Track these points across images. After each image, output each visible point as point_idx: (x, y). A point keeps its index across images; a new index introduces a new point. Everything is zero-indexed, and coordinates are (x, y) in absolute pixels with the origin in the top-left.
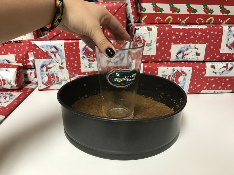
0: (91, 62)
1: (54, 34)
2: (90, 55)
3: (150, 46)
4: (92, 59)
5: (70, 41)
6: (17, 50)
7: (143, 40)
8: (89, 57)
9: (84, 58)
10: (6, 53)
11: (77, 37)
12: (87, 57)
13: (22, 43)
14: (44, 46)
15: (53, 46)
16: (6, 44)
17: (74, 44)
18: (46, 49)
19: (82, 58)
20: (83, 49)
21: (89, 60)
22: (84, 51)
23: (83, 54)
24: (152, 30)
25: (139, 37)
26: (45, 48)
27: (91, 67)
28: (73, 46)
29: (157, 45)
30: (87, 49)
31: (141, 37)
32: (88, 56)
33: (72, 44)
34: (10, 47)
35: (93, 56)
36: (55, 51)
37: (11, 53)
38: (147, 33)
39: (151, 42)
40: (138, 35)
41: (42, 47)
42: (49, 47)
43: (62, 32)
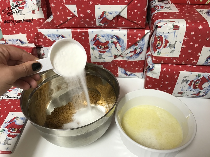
0: (102, 53)
1: (61, 21)
2: (100, 46)
3: (173, 48)
4: (103, 50)
5: (79, 30)
6: (28, 30)
7: (165, 40)
8: (100, 48)
9: (94, 49)
10: (17, 33)
11: (86, 25)
12: (97, 48)
13: (31, 22)
14: (51, 35)
15: (60, 35)
16: (16, 23)
17: (83, 34)
18: (53, 39)
19: (92, 49)
20: (93, 40)
21: (100, 51)
22: (94, 42)
23: (93, 45)
24: (179, 29)
25: (160, 37)
26: (52, 37)
27: (102, 58)
28: (82, 36)
29: (183, 47)
30: (97, 40)
31: (163, 37)
32: (99, 46)
33: (81, 33)
34: (21, 26)
35: (104, 47)
37: (23, 33)
38: (172, 33)
39: (176, 43)
40: (160, 34)
41: (49, 36)
42: (56, 36)
43: (69, 19)
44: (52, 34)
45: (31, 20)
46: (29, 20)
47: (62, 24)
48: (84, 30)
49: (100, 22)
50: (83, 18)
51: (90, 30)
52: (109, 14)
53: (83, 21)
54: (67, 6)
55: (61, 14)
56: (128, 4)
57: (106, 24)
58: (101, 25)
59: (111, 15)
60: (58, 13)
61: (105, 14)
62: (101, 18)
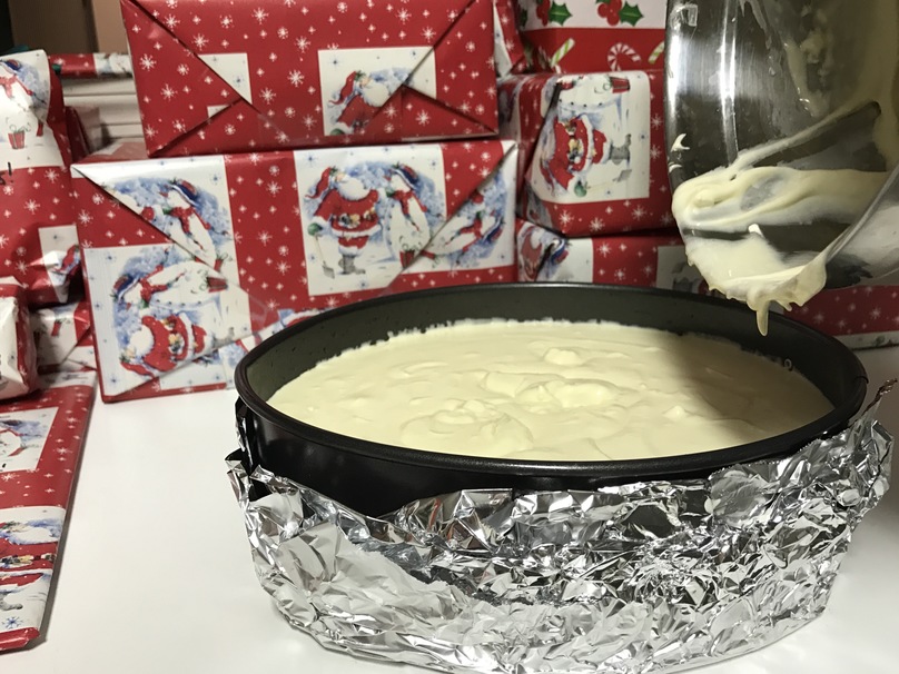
0: (353, 250)
1: (179, 126)
2: (345, 215)
3: (625, 161)
4: (356, 234)
5: (254, 158)
7: (595, 132)
8: (341, 224)
9: (320, 232)
11: (283, 137)
12: (332, 225)
13: (4, 183)
14: (131, 183)
17: (274, 170)
18: (142, 200)
19: (312, 233)
20: (314, 192)
21: (343, 241)
22: (319, 200)
23: (317, 214)
25: (576, 123)
26: (136, 194)
27: (353, 269)
28: (268, 178)
29: (654, 153)
30: (330, 191)
31: (585, 120)
32: (338, 220)
35: (362, 219)
36: (185, 206)
38: (609, 104)
39: (629, 141)
41: (124, 191)
42: (156, 189)
44: (140, 180)
45: (2, 173)
47: (182, 138)
48: (277, 155)
49: (340, 120)
52: (372, 83)
53: (271, 119)
55: (180, 96)
56: (436, 44)
57: (361, 125)
58: (341, 132)
59: (379, 84)
60: (168, 93)
61: (356, 84)
62: (342, 99)
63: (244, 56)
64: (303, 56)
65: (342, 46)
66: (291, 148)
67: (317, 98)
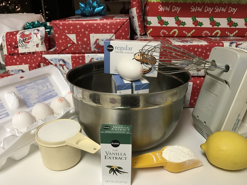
1: (62, 48)
5: (77, 55)
6: (30, 61)
11: (83, 51)
13: (35, 54)
14: (53, 59)
15: (61, 59)
17: (81, 58)
26: (53, 61)
34: (24, 58)
36: (63, 64)
37: (25, 64)
41: (51, 60)
42: (57, 60)
43: (69, 46)
44: (55, 58)
45: (34, 52)
46: (33, 52)
47: (63, 50)
48: (82, 55)
49: (95, 48)
50: (81, 45)
51: (86, 55)
52: (101, 41)
53: (81, 47)
54: (68, 35)
55: (63, 42)
56: (115, 33)
57: (99, 49)
58: (95, 50)
59: (102, 41)
60: (61, 41)
61: (98, 41)
62: (95, 44)
63: (75, 35)
64: (87, 35)
65: (95, 33)
66: (85, 53)
67: (90, 43)
